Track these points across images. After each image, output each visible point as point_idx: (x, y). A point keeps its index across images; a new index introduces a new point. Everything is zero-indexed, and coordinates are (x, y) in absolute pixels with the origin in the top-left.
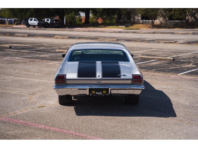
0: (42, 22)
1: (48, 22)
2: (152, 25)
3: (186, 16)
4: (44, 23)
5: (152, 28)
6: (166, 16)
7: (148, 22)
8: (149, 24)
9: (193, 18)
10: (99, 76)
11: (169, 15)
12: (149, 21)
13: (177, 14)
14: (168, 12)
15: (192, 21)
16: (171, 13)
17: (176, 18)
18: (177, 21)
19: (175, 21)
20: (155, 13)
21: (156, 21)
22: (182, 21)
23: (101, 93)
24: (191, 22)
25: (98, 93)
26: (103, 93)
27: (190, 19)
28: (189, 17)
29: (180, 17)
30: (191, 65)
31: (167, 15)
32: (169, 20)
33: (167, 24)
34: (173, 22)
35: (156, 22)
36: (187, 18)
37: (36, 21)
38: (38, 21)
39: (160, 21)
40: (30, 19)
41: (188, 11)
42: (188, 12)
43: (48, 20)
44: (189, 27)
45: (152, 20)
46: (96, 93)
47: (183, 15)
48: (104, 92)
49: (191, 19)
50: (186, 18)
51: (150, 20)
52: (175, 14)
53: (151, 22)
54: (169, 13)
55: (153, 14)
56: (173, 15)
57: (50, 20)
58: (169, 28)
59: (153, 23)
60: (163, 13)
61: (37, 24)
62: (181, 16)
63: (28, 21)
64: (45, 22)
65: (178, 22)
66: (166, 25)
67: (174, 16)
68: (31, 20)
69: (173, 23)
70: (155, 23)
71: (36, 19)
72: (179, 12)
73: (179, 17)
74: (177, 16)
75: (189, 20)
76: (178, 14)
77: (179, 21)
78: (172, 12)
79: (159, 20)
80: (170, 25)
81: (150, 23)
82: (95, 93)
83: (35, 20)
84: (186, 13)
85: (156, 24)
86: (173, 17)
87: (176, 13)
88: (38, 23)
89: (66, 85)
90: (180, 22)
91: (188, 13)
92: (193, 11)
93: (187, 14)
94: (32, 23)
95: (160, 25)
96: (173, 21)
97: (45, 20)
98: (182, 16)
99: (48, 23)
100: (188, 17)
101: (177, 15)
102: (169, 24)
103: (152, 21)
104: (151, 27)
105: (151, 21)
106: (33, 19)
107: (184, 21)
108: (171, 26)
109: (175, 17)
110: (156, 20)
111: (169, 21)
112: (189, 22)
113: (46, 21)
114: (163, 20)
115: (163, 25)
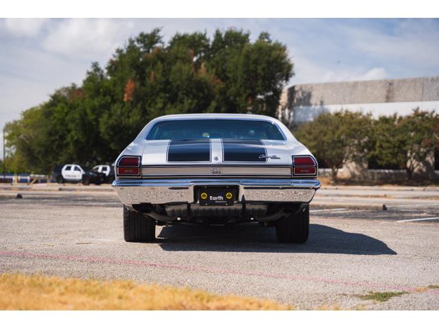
0: (91, 173)
1: (104, 172)
2: (331, 178)
3: (407, 159)
4: (96, 175)
5: (333, 185)
6: (363, 159)
7: (325, 172)
8: (326, 177)
9: (421, 164)
10: (216, 159)
11: (369, 156)
12: (327, 170)
13: (386, 154)
14: (366, 150)
15: (420, 170)
16: (372, 152)
17: (384, 163)
18: (387, 171)
19: (382, 171)
20: (339, 151)
21: (340, 170)
22: (397, 171)
23: (221, 198)
24: (419, 173)
25: (215, 198)
26: (225, 198)
27: (415, 166)
28: (414, 161)
29: (394, 161)
30: (424, 214)
31: (364, 156)
32: (370, 167)
33: (365, 177)
34: (379, 173)
35: (341, 173)
36: (408, 164)
37: (79, 170)
38: (82, 170)
39: (350, 171)
40: (65, 167)
41: (411, 149)
42: (409, 151)
43: (105, 169)
44: (415, 184)
45: (332, 168)
46: (211, 197)
47: (400, 157)
48: (229, 196)
49: (418, 167)
50: (406, 163)
51: (328, 168)
52: (382, 154)
53: (331, 173)
54: (368, 154)
55: (334, 153)
56: (377, 156)
57: (108, 168)
58: (371, 184)
59: (335, 174)
60: (355, 153)
61: (80, 177)
62: (396, 159)
63: (61, 171)
64: (98, 173)
65: (389, 173)
66: (362, 179)
67: (380, 160)
68: (69, 168)
69: (379, 176)
70: (339, 175)
71: (79, 167)
72: (391, 150)
73: (391, 161)
74: (387, 159)
75: (413, 168)
76: (389, 155)
77: (391, 171)
78: (375, 150)
79: (348, 167)
80: (373, 179)
81: (327, 174)
82: (208, 198)
83: (76, 169)
84: (406, 153)
85: (342, 177)
86: (379, 162)
87: (384, 152)
88: (83, 175)
89: (142, 179)
90: (395, 174)
91: (411, 153)
92: (422, 150)
93: (409, 155)
94: (69, 176)
95: (351, 179)
96: (378, 171)
97: (98, 168)
98: (398, 158)
99: (105, 174)
100: (411, 162)
101: (388, 157)
102: (370, 177)
103: (333, 170)
104: (332, 182)
105: (330, 170)
106: (73, 166)
107: (402, 171)
108: (375, 182)
109: (383, 160)
110: (341, 167)
111: (369, 171)
112: (413, 174)
113: (100, 170)
114: (356, 168)
115: (357, 179)
